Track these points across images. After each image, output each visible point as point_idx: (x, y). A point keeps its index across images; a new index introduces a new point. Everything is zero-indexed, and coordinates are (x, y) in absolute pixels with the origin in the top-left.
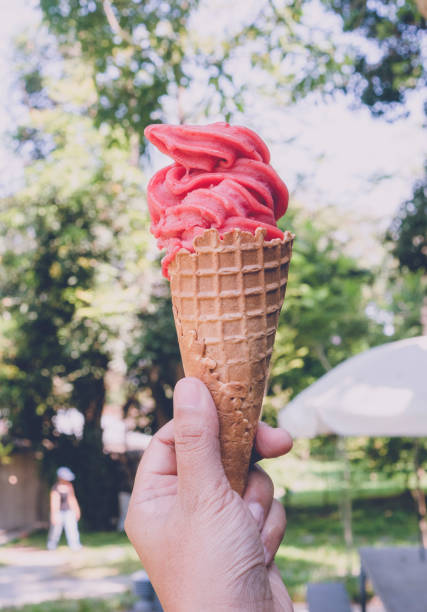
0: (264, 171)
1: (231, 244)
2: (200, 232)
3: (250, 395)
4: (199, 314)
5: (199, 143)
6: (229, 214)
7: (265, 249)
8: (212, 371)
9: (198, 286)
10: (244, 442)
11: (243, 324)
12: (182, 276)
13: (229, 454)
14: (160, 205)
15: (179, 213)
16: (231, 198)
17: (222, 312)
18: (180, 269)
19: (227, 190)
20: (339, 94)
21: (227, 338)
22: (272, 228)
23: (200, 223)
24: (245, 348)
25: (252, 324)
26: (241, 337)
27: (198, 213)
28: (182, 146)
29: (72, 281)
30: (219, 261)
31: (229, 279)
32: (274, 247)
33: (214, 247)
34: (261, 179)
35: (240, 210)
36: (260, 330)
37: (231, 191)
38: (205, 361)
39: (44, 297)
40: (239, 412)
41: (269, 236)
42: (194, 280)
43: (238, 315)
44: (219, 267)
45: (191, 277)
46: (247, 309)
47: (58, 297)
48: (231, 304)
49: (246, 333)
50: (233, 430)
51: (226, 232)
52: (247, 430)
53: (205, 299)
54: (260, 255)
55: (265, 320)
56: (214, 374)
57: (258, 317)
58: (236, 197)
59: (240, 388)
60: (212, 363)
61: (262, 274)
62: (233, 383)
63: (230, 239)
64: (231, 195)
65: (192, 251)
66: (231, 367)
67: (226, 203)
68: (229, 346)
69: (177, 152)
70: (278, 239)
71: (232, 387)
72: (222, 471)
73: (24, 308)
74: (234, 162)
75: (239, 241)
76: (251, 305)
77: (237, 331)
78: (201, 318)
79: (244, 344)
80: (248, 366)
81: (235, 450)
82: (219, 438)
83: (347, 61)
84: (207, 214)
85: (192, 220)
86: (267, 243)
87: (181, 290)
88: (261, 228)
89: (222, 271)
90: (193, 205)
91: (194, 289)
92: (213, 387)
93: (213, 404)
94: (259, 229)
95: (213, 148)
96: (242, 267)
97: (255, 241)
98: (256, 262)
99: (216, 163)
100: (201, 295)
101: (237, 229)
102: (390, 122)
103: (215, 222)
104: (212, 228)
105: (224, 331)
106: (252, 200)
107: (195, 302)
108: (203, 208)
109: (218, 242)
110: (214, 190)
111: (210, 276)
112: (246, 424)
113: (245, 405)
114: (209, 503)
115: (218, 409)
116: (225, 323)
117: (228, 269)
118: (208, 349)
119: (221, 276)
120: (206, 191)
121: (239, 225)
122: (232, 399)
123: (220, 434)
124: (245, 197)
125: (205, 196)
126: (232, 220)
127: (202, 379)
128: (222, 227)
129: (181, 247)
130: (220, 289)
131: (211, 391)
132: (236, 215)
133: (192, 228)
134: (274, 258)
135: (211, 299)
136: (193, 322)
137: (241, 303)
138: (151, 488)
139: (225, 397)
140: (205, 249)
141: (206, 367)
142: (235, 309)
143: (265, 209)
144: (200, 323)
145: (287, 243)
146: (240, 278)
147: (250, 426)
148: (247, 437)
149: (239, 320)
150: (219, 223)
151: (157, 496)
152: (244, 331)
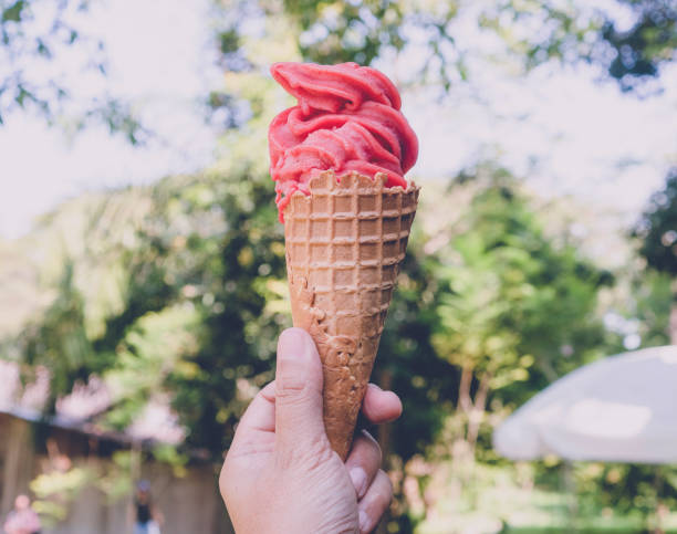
0: (393, 116)
1: (348, 187)
2: (316, 174)
3: (360, 351)
4: (310, 261)
5: (326, 83)
6: (349, 156)
7: (385, 196)
8: (319, 322)
9: (311, 231)
10: (349, 400)
11: (356, 273)
12: (296, 220)
13: (333, 412)
14: (279, 146)
15: (297, 154)
16: (353, 141)
17: (334, 259)
18: (295, 212)
19: (350, 132)
20: (582, 64)
21: (338, 287)
22: (394, 175)
23: (318, 165)
24: (356, 300)
25: (366, 274)
26: (353, 287)
27: (317, 154)
28: (306, 84)
29: (265, 269)
30: (334, 205)
31: (344, 224)
32: (395, 195)
33: (330, 190)
34: (387, 124)
35: (360, 153)
36: (374, 282)
37: (353, 133)
38: (312, 310)
39: (232, 287)
40: (346, 368)
41: (389, 183)
42: (308, 224)
43: (352, 263)
44: (334, 211)
45: (305, 220)
46: (361, 257)
47: (247, 287)
48: (345, 251)
49: (359, 284)
50: (339, 386)
51: (344, 175)
52: (354, 388)
53: (317, 245)
54: (379, 201)
55: (380, 272)
56: (322, 325)
57: (373, 268)
58: (358, 139)
59: (349, 342)
60: (320, 314)
61: (380, 222)
62: (341, 336)
63: (347, 182)
64: (353, 138)
65: (307, 194)
66: (340, 318)
67: (346, 145)
68: (339, 296)
69: (301, 91)
70: (400, 187)
71: (340, 341)
72: (322, 428)
73: (209, 299)
74: (360, 105)
75: (356, 184)
76: (367, 255)
77: (349, 280)
78: (312, 265)
79: (355, 296)
80: (358, 320)
81: (339, 409)
82: (323, 394)
83: (592, 27)
84: (326, 155)
85: (311, 161)
86: (387, 190)
87: (294, 235)
88: (381, 173)
89: (337, 215)
90: (313, 146)
91: (307, 233)
92: (319, 339)
93: (318, 356)
94: (379, 174)
95: (339, 89)
96: (358, 212)
97: (374, 186)
98: (373, 210)
99: (341, 104)
100: (313, 240)
101: (355, 172)
102: (641, 98)
103: (334, 165)
104: (330, 170)
105: (334, 280)
106: (374, 143)
107: (307, 247)
108: (322, 149)
109: (335, 185)
110: (337, 132)
111: (324, 220)
112: (353, 382)
113: (353, 361)
114: (304, 459)
115: (323, 363)
116: (336, 271)
117: (344, 214)
118: (318, 298)
119: (335, 221)
120: (327, 132)
121: (358, 169)
122: (339, 353)
123: (324, 390)
124: (368, 140)
125: (326, 137)
126: (351, 164)
127: (309, 330)
128: (341, 170)
129: (297, 188)
130: (334, 235)
131: (317, 343)
132: (356, 159)
133: (309, 170)
134: (394, 207)
135: (324, 245)
136: (303, 269)
137: (355, 250)
138: (250, 443)
139: (331, 351)
140: (320, 192)
141: (314, 317)
142: (348, 257)
143: (390, 155)
144: (310, 270)
145: (410, 193)
146: (355, 224)
147: (357, 385)
148: (353, 397)
149: (352, 269)
150: (338, 165)
151: (254, 452)
152: (356, 281)
